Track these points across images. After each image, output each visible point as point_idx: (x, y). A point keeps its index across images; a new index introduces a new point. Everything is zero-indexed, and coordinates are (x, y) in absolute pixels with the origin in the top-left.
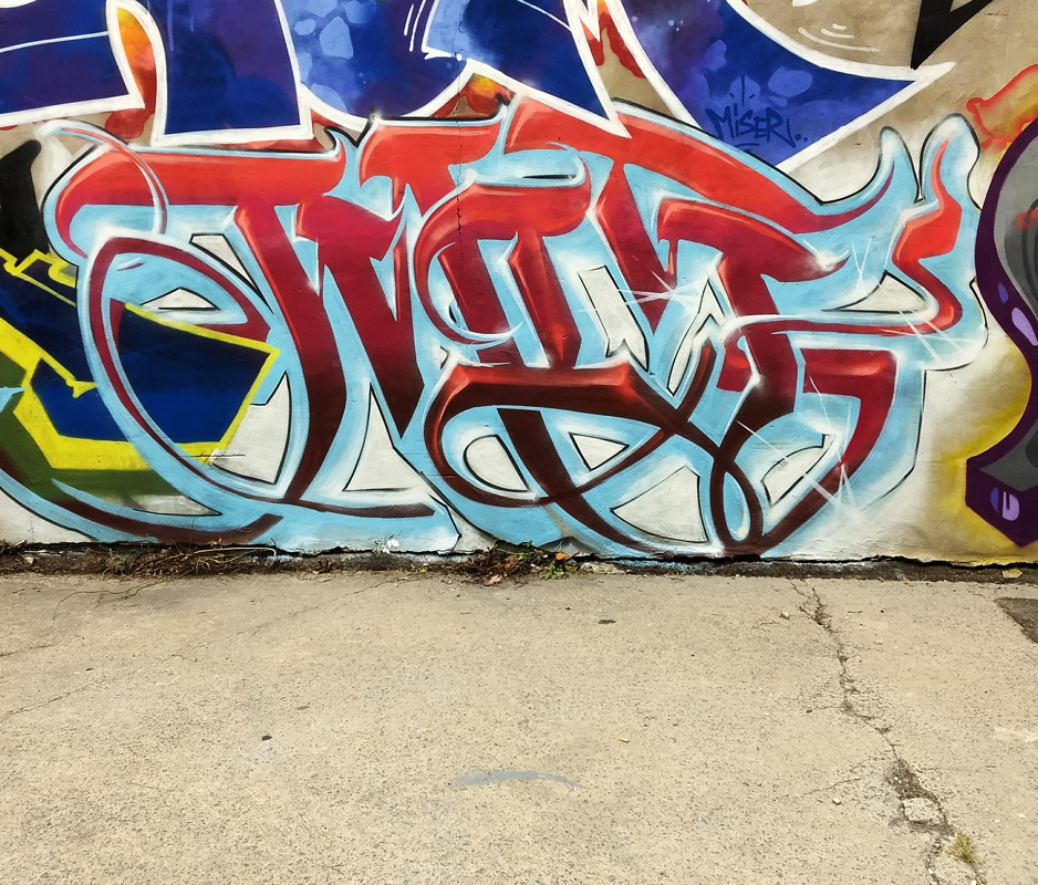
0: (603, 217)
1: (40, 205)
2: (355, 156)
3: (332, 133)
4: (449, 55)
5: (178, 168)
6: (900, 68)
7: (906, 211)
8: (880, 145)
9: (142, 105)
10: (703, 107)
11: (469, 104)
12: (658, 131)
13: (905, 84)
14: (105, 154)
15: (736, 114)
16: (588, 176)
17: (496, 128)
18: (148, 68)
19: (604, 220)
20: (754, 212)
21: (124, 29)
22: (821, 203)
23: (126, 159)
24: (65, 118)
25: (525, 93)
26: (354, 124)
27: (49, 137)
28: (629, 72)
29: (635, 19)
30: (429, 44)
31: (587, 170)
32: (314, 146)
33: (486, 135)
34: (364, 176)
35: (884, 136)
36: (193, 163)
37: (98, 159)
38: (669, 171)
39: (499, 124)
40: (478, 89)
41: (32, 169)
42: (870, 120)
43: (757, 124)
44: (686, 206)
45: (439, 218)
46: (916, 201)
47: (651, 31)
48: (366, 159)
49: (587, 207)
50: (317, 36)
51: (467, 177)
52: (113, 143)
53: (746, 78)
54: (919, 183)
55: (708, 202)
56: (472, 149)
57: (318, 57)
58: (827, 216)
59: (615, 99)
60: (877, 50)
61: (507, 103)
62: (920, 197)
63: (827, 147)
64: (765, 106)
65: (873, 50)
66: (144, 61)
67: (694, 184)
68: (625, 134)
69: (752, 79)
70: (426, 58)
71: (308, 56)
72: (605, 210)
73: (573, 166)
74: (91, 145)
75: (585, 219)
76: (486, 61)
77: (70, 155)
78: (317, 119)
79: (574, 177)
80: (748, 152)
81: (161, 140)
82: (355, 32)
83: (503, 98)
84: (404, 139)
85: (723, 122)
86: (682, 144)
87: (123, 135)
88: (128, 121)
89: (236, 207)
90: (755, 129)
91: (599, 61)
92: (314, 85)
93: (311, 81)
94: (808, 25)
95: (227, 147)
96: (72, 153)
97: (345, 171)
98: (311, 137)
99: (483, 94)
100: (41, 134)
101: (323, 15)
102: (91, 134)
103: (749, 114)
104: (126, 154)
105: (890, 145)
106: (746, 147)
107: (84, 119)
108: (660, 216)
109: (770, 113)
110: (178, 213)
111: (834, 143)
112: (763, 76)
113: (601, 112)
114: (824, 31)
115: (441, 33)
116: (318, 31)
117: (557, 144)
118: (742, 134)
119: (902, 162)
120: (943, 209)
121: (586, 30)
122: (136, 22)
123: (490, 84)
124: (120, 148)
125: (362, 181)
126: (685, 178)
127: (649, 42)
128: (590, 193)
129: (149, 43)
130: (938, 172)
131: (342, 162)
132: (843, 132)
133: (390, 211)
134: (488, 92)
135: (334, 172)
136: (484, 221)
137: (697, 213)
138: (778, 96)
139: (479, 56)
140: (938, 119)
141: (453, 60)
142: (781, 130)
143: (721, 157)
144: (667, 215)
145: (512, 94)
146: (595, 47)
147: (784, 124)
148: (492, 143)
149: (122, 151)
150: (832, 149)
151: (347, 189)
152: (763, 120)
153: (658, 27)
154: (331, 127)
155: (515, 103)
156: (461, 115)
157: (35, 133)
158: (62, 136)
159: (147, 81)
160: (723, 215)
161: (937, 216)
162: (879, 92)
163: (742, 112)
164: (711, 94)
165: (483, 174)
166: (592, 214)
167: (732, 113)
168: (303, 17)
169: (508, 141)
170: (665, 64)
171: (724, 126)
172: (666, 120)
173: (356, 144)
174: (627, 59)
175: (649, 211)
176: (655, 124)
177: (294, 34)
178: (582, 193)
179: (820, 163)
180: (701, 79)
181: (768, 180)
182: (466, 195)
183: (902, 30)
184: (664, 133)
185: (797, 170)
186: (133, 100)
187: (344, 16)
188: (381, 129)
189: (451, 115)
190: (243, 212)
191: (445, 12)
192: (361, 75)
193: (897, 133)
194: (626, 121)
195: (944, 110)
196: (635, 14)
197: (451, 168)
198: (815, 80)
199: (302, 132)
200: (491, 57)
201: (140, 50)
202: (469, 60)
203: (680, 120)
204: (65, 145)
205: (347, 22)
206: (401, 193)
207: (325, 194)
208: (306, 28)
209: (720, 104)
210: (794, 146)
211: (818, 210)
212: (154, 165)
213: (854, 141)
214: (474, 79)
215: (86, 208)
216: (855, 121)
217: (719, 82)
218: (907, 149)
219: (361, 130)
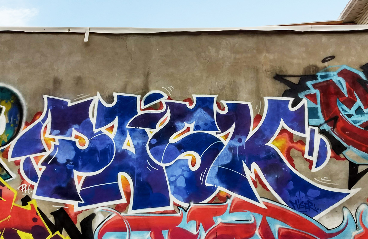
0: (261, 233)
1: (93, 233)
2: (186, 215)
3: (179, 208)
4: (213, 185)
5: (135, 220)
6: (345, 189)
7: (354, 232)
8: (343, 212)
9: (126, 202)
10: (288, 200)
11: (219, 199)
12: (275, 207)
13: (348, 194)
14: (114, 217)
15: (298, 202)
16: (255, 220)
17: (227, 205)
18: (128, 191)
19: (261, 234)
20: (308, 232)
21: (122, 181)
22: (328, 229)
23: (120, 218)
24: (104, 206)
25: (234, 195)
26: (185, 205)
27: (98, 212)
28: (265, 190)
29: (265, 175)
30: (207, 182)
31: (255, 218)
32: (174, 212)
33: (224, 208)
34: (188, 221)
35: (344, 209)
36: (139, 218)
37: (112, 218)
38: (280, 219)
39: (227, 204)
40: (221, 194)
41: (93, 222)
42: (339, 205)
43: (305, 205)
44: (287, 230)
45: (211, 233)
46: (356, 229)
47: (270, 178)
48: (189, 215)
49: (256, 230)
50: (176, 181)
51: (219, 220)
52: (117, 213)
53: (300, 192)
54: (356, 224)
55: (293, 229)
56: (220, 212)
57: (176, 187)
58: (330, 234)
59: (261, 197)
60: (338, 184)
61: (230, 198)
62: (357, 228)
63: (327, 212)
64: (307, 200)
65: (337, 184)
66: (127, 189)
67: (288, 223)
68: (265, 207)
69: (302, 192)
70: (206, 186)
71: (173, 187)
72: (261, 231)
73: (250, 217)
74: (110, 214)
75: (255, 234)
76: (223, 187)
77: (104, 217)
78: (175, 204)
79: (251, 220)
80: (303, 213)
81: (131, 212)
82: (186, 180)
83: (228, 197)
84: (200, 209)
85: (295, 204)
86: (283, 211)
87: (120, 211)
88: (122, 206)
89: (150, 231)
90: (305, 206)
91: (256, 186)
92: (175, 195)
93: (173, 194)
94: (317, 177)
95: (149, 213)
96: (105, 217)
97: (183, 219)
98: (173, 209)
99: (222, 196)
100: (96, 211)
101: (178, 175)
102: (111, 211)
103: (303, 202)
104: (120, 216)
105: (346, 212)
106: (303, 212)
107: (109, 207)
108: (279, 233)
109: (309, 202)
110: (134, 234)
111: (329, 211)
112: (305, 191)
113: (258, 201)
114: (322, 179)
115: (210, 179)
116: (176, 180)
117: (245, 210)
118: (301, 208)
119: (350, 217)
120: (365, 232)
121: (251, 178)
122: (126, 179)
123: (224, 193)
124: (118, 215)
125: (188, 222)
126: (285, 221)
127: (270, 181)
128: (256, 226)
129: (129, 185)
130: (361, 220)
131: (182, 216)
132: (331, 208)
133: (196, 231)
134: (224, 195)
135: (179, 219)
136: (224, 234)
137: (290, 233)
138: (310, 197)
139: (221, 185)
140: (359, 204)
141: (214, 187)
142: (313, 207)
143: (295, 215)
144: (281, 233)
145: (231, 196)
146: (254, 183)
147: (314, 205)
148: (225, 210)
149: (119, 215)
150: (329, 213)
151: (183, 225)
152: (307, 204)
153: (272, 177)
154: (179, 206)
155: (232, 199)
156: (216, 202)
157: (95, 211)
158: (102, 212)
159: (128, 195)
160: (298, 233)
161: (363, 234)
162: (340, 196)
163: (300, 201)
164: (290, 196)
165: (223, 219)
166: (257, 232)
167: (297, 202)
168: (172, 176)
169: (230, 209)
170: (275, 187)
171: (295, 205)
172: (278, 203)
173: (186, 211)
174: (264, 186)
175: (275, 231)
176: (274, 205)
177: (169, 181)
178: (254, 225)
179: (326, 217)
180: (287, 192)
181: (311, 222)
182: (218, 226)
183: (344, 179)
184: (277, 207)
185: (319, 219)
186: (124, 201)
187: (183, 175)
188: (193, 206)
189: (213, 202)
190: (153, 233)
191: (211, 174)
192: (188, 191)
193: (347, 208)
194: (265, 204)
195: (360, 202)
196: (265, 174)
197: (214, 218)
198: (321, 193)
199: (170, 208)
200: (225, 186)
201: (126, 186)
202: (218, 187)
203: (282, 203)
204: (103, 214)
205: (184, 177)
206: (199, 226)
207: (177, 226)
208: (173, 179)
209: (293, 199)
210: (317, 212)
211: (327, 232)
212: (128, 219)
213: (335, 211)
214: (220, 192)
215: (107, 233)
216: (335, 205)
217: (292, 193)
218: (351, 213)
219: (187, 207)
